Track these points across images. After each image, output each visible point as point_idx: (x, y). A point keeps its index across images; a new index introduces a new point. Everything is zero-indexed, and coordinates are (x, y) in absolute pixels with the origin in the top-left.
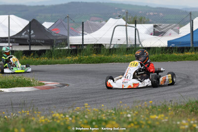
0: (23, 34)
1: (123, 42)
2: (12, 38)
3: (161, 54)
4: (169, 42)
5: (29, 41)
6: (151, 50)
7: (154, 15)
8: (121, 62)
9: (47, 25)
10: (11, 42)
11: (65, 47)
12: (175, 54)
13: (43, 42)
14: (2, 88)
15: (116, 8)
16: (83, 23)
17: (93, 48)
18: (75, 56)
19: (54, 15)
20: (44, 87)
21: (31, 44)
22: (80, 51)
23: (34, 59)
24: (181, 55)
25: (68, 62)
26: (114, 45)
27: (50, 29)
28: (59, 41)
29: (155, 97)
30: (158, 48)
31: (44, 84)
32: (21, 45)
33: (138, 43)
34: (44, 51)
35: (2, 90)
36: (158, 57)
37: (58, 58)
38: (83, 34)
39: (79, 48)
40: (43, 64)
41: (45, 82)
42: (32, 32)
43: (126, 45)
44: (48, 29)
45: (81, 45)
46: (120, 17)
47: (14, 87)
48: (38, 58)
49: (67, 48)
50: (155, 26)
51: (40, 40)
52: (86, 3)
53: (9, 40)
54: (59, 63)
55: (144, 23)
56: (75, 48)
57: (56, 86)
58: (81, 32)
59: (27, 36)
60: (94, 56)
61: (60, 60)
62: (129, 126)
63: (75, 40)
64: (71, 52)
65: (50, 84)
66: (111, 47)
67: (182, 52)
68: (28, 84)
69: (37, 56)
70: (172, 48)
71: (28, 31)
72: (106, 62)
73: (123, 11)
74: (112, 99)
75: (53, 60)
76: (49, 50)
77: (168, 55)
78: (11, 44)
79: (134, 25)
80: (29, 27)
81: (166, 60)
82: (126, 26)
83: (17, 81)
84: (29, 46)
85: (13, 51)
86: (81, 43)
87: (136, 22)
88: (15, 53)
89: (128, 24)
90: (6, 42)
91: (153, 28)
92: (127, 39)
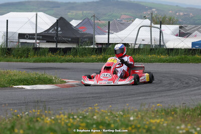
0: (51, 31)
1: (147, 42)
2: (39, 35)
3: (183, 56)
4: (193, 44)
5: (56, 38)
6: (174, 51)
7: (185, 15)
8: (144, 62)
9: (74, 23)
10: (38, 39)
11: (90, 45)
12: (197, 56)
13: (70, 40)
16: (109, 22)
19: (85, 12)
20: (65, 86)
21: (57, 42)
22: (105, 50)
23: (59, 57)
25: (93, 61)
26: (140, 44)
27: (77, 27)
28: (85, 39)
29: (169, 99)
30: (181, 49)
31: (65, 82)
32: (48, 42)
33: (162, 43)
34: (70, 49)
35: (24, 87)
36: (180, 59)
37: (83, 57)
38: (109, 33)
39: (104, 46)
40: (68, 62)
41: (67, 81)
42: (59, 29)
43: (150, 45)
44: (75, 27)
45: (106, 44)
46: (145, 18)
47: (36, 84)
49: (92, 46)
50: (181, 27)
51: (65, 37)
53: (36, 37)
54: (84, 61)
55: (173, 24)
56: (100, 46)
57: (77, 84)
58: (107, 31)
61: (85, 58)
63: (101, 38)
64: (96, 51)
65: (71, 82)
66: (137, 47)
68: (50, 82)
69: (63, 54)
70: (194, 49)
71: (56, 28)
73: (154, 10)
74: (128, 99)
75: (78, 58)
76: (74, 48)
77: (190, 57)
78: (38, 41)
79: (159, 26)
80: (56, 24)
81: (187, 61)
82: (151, 27)
83: (39, 79)
84: (55, 44)
85: (39, 48)
86: (107, 42)
87: (161, 24)
88: (41, 50)
89: (153, 25)
90: (34, 39)
91: (179, 29)
92: (151, 39)
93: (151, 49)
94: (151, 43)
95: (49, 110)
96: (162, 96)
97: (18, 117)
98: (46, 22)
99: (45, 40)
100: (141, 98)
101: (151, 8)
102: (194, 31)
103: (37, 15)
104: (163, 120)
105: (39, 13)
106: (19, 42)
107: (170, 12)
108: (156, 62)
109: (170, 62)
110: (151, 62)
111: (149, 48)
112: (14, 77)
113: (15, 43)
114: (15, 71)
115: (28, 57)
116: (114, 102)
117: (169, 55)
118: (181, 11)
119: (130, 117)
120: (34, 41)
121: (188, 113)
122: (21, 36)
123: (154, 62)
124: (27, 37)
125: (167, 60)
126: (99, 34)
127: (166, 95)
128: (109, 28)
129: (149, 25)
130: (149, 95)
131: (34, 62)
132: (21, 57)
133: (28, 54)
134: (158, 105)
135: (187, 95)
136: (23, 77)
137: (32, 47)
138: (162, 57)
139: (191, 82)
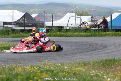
0: (21, 20)
1: (74, 25)
2: (14, 22)
3: (93, 33)
5: (24, 24)
7: (94, 10)
8: (72, 37)
9: (34, 16)
10: (14, 25)
12: (101, 33)
13: (31, 25)
14: (6, 50)
15: (73, 7)
16: (53, 15)
17: (57, 29)
18: (48, 33)
19: (40, 9)
21: (25, 26)
22: (51, 30)
23: (26, 34)
24: (104, 33)
26: (70, 27)
27: (36, 18)
28: (40, 25)
32: (19, 26)
34: (31, 30)
35: (7, 51)
39: (50, 28)
42: (26, 19)
43: (75, 27)
44: (34, 18)
45: (52, 27)
46: (72, 12)
48: (28, 33)
50: (92, 17)
51: (29, 24)
52: (57, 3)
53: (13, 24)
55: (87, 15)
56: (48, 28)
58: (52, 20)
59: (23, 21)
60: (58, 33)
62: (63, 74)
63: (49, 24)
66: (68, 28)
67: (105, 32)
70: (100, 29)
71: (24, 19)
72: (64, 36)
77: (97, 33)
78: (14, 26)
79: (80, 17)
80: (24, 17)
81: (96, 36)
82: (76, 17)
84: (23, 27)
85: (15, 30)
86: (52, 26)
87: (81, 15)
88: (16, 31)
89: (77, 16)
90: (12, 25)
91: (91, 18)
92: (76, 24)
93: (76, 30)
94: (76, 26)
95: (21, 64)
96: (82, 55)
97: (3, 68)
98: (18, 15)
99: (18, 25)
100: (70, 56)
101: (75, 7)
102: (99, 19)
103: (13, 11)
104: (82, 68)
105: (14, 11)
106: (3, 26)
107: (86, 9)
108: (79, 36)
109: (86, 36)
110: (76, 37)
111: (75, 29)
112: (1, 46)
113: (2, 27)
114: (2, 43)
115: (8, 35)
116: (56, 59)
117: (86, 33)
118: (92, 8)
119: (64, 67)
120: (12, 26)
121: (97, 64)
122: (5, 23)
123: (77, 36)
124: (8, 23)
125: (85, 35)
126: (48, 22)
127: (85, 55)
128: (53, 18)
129: (75, 16)
130: (75, 54)
131: (12, 37)
132: (5, 35)
133: (8, 33)
134: (80, 60)
135: (95, 54)
136: (6, 46)
137: (10, 29)
138: (82, 33)
139: (98, 47)
